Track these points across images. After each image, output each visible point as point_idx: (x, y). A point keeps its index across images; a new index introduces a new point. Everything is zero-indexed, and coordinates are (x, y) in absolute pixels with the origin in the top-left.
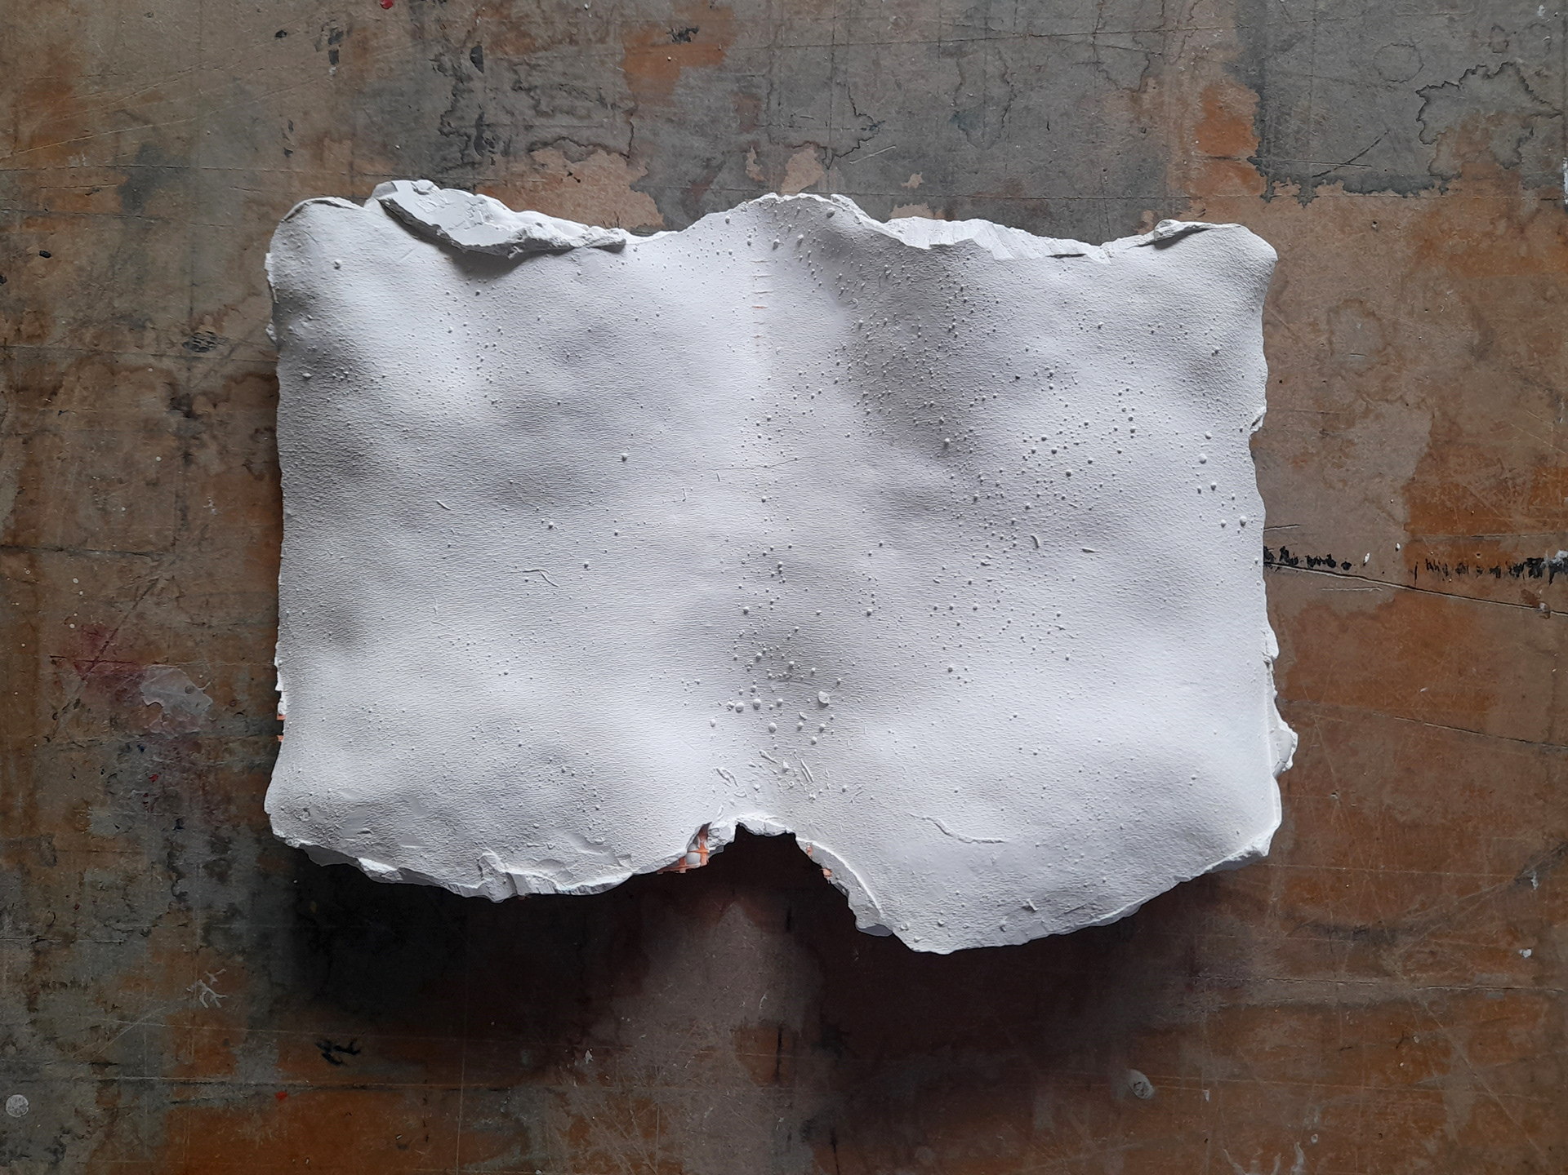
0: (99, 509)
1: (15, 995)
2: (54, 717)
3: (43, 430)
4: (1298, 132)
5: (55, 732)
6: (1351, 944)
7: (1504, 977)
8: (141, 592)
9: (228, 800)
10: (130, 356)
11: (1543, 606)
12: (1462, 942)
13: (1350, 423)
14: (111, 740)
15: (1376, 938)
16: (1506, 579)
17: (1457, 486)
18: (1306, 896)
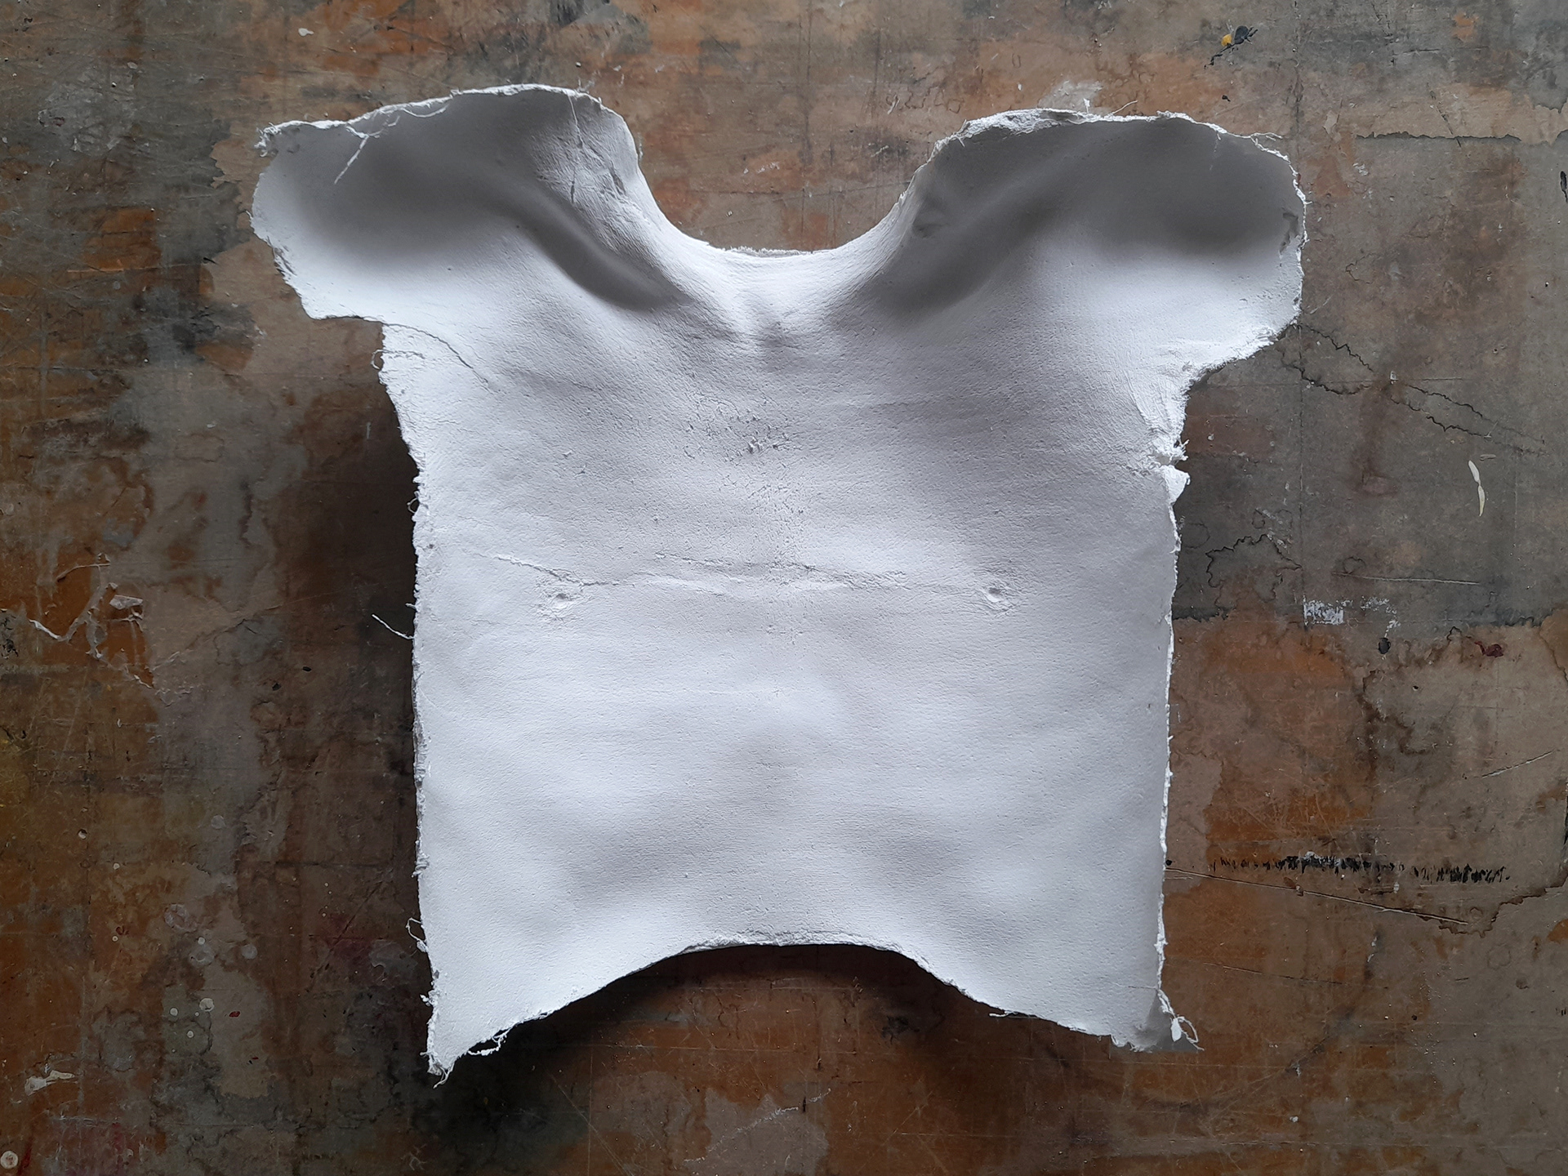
0: (342, 837)
1: (285, 1164)
2: (312, 976)
3: (305, 784)
5: (311, 988)
6: (1178, 1115)
7: (1280, 1135)
8: (371, 891)
10: (363, 735)
11: (1298, 888)
12: (1252, 1113)
14: (349, 990)
15: (1195, 1110)
16: (1274, 870)
17: (1240, 809)
18: (1147, 1082)
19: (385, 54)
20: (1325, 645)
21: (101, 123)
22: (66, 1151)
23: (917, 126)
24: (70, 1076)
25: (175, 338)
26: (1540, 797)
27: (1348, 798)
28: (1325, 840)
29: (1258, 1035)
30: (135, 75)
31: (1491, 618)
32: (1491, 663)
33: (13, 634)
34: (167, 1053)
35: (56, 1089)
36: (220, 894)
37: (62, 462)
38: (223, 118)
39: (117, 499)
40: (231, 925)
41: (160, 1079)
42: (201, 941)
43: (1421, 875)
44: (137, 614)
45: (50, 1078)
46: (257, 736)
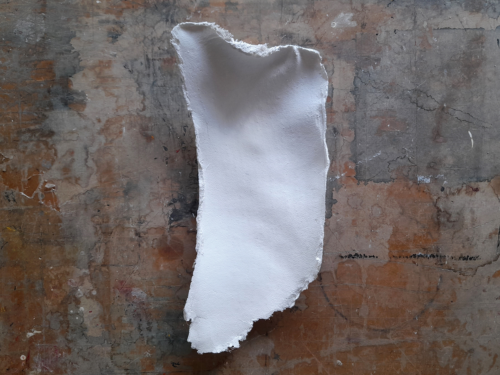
0: (122, 257)
1: (108, 356)
2: (114, 299)
3: (109, 241)
4: (364, 171)
5: (114, 303)
6: (381, 333)
7: (411, 338)
8: (131, 273)
9: (151, 314)
10: (127, 225)
11: (416, 264)
12: (403, 331)
13: (377, 229)
14: (126, 303)
15: (385, 331)
16: (409, 259)
17: (398, 240)
18: (371, 324)
19: (125, 9)
20: (424, 189)
21: (34, 33)
22: (40, 355)
23: (295, 28)
24: (40, 332)
25: (62, 102)
26: (490, 234)
27: (431, 236)
28: (425, 249)
29: (405, 308)
30: (45, 17)
31: (475, 180)
32: (475, 194)
33: (15, 197)
34: (70, 324)
35: (36, 336)
36: (85, 275)
37: (27, 142)
38: (73, 30)
39: (45, 153)
40: (88, 285)
41: (68, 332)
42: (79, 290)
43: (454, 259)
44: (54, 190)
45: (33, 333)
46: (94, 227)
